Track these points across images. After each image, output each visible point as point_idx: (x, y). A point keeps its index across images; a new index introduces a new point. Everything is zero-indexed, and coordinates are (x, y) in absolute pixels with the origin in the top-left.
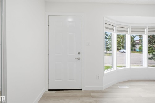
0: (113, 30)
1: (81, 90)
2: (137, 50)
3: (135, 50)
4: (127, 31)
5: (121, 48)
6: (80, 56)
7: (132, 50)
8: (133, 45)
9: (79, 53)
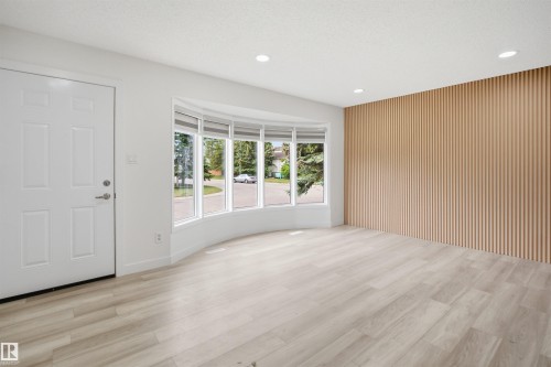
0: (196, 127)
1: (113, 276)
2: (278, 175)
3: (273, 176)
4: (227, 132)
5: (240, 171)
6: (109, 190)
7: (266, 175)
8: (269, 161)
9: (106, 183)
